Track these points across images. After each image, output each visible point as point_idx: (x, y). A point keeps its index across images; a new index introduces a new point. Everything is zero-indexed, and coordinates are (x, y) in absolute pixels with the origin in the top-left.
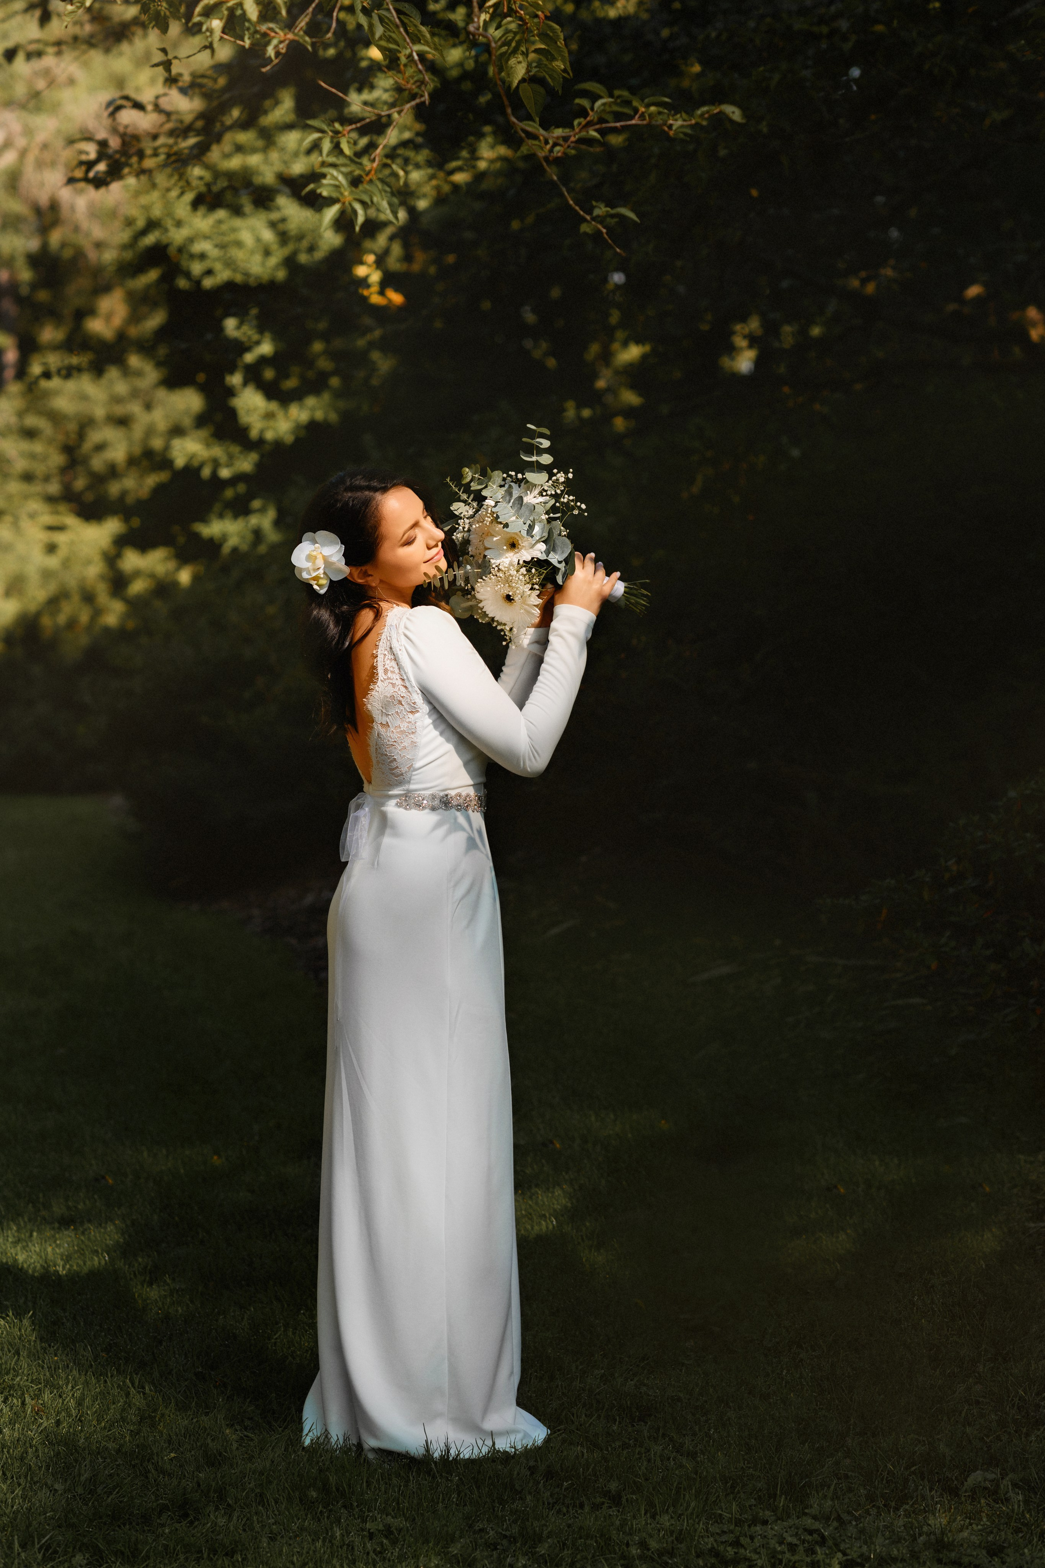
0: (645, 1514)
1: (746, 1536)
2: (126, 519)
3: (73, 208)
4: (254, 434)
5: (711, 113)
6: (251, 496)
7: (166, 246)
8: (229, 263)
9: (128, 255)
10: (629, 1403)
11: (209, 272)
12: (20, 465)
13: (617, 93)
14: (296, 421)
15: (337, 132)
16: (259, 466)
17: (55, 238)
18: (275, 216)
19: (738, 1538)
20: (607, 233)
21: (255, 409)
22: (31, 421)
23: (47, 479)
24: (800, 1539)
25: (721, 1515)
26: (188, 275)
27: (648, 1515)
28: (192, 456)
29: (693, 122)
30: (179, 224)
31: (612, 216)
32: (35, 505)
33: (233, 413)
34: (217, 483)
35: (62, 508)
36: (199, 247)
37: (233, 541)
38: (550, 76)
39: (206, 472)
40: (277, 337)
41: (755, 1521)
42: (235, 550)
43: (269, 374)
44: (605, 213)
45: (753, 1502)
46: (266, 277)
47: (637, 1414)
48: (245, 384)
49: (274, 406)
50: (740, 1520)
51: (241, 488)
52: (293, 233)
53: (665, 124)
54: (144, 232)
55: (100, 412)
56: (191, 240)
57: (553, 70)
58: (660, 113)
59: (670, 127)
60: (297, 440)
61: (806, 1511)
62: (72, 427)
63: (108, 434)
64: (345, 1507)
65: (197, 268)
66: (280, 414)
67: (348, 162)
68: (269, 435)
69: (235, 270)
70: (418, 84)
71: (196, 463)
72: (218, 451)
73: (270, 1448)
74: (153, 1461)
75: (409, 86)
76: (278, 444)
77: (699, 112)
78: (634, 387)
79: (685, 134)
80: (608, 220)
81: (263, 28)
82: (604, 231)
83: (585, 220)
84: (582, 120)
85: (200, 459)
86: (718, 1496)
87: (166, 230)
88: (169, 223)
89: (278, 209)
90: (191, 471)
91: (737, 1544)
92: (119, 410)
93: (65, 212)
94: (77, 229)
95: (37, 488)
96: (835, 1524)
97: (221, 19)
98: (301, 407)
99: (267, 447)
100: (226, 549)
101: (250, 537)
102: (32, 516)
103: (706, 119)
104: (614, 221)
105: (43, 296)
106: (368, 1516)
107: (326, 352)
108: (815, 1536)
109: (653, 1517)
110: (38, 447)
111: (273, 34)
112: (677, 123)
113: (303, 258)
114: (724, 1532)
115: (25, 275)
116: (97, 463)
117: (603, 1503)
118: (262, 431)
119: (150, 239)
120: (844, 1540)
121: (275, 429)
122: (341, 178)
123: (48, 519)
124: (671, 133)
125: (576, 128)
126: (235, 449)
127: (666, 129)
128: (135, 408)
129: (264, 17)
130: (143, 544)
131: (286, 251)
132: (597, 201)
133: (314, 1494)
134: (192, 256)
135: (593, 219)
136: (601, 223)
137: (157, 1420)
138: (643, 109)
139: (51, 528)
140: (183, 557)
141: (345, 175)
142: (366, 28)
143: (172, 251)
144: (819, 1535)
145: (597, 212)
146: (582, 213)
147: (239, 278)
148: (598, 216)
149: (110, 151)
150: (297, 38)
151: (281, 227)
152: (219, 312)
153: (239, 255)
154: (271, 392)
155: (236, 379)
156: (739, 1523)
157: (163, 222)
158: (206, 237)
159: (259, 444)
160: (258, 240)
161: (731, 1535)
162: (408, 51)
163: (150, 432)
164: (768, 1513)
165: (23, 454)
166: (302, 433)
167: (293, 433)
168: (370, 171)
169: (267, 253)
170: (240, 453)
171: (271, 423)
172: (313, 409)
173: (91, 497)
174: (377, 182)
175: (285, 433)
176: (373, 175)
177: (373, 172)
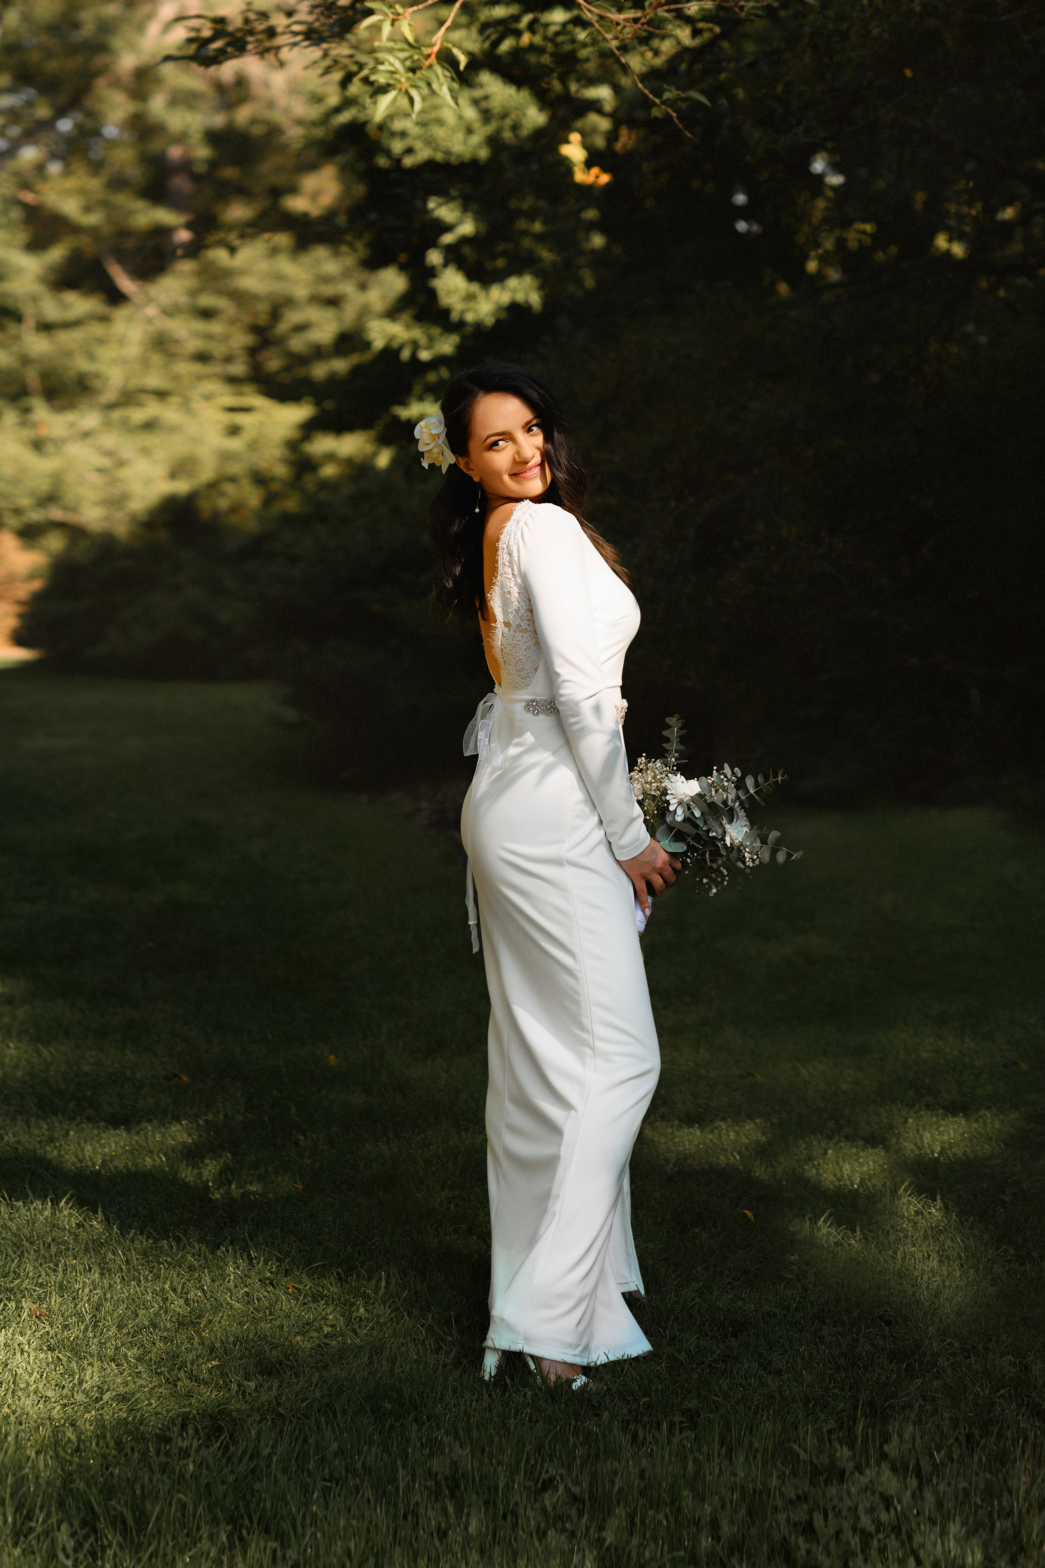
2: (318, 403)
3: (267, 85)
4: (455, 316)
7: (365, 124)
8: (430, 141)
9: (319, 132)
10: (722, 1317)
11: (410, 151)
12: (193, 345)
14: (497, 303)
15: (398, 15)
16: (460, 348)
17: (243, 115)
18: (478, 93)
20: (678, 118)
21: (456, 290)
22: (207, 300)
23: (228, 359)
26: (388, 153)
28: (392, 338)
31: (682, 100)
32: (213, 386)
33: (433, 294)
34: (417, 367)
35: (248, 389)
36: (399, 125)
39: (405, 354)
40: (478, 217)
43: (472, 254)
44: (676, 96)
46: (467, 156)
47: (730, 1329)
48: (446, 264)
49: (475, 287)
51: (444, 371)
52: (496, 111)
54: (338, 110)
55: (301, 292)
56: (390, 117)
59: (741, 8)
60: (498, 323)
62: (263, 308)
63: (313, 314)
64: (416, 1420)
65: (397, 146)
66: (481, 295)
67: (406, 47)
68: (470, 317)
69: (436, 149)
71: (395, 345)
72: (417, 333)
73: (352, 1356)
74: (186, 1369)
76: (478, 326)
79: (757, 16)
80: (679, 103)
82: (674, 115)
83: (654, 104)
85: (400, 341)
87: (364, 108)
88: (367, 100)
89: (481, 86)
90: (390, 353)
92: (328, 290)
93: (256, 89)
94: (271, 104)
95: (217, 368)
98: (503, 288)
99: (468, 330)
102: (208, 397)
104: (684, 105)
105: (229, 173)
110: (216, 327)
113: (508, 136)
115: (202, 152)
116: (297, 344)
118: (463, 312)
119: (344, 117)
121: (475, 311)
122: (398, 63)
123: (230, 400)
124: (743, 14)
125: (647, 8)
126: (436, 331)
127: (737, 10)
128: (348, 288)
130: (338, 427)
131: (490, 129)
132: (668, 84)
133: (388, 1406)
134: (393, 134)
135: (663, 103)
136: (671, 106)
137: (202, 1326)
139: (232, 410)
140: (383, 440)
141: (403, 61)
143: (371, 129)
145: (667, 95)
146: (651, 96)
147: (439, 157)
148: (668, 100)
149: (231, 28)
151: (484, 104)
152: (423, 191)
153: (439, 133)
154: (473, 272)
155: (435, 258)
157: (360, 100)
159: (460, 326)
160: (460, 117)
165: (196, 335)
166: (503, 315)
167: (494, 314)
168: (429, 56)
169: (469, 131)
170: (441, 335)
171: (472, 305)
172: (514, 291)
173: (285, 378)
174: (438, 69)
175: (486, 315)
176: (433, 60)
177: (433, 57)
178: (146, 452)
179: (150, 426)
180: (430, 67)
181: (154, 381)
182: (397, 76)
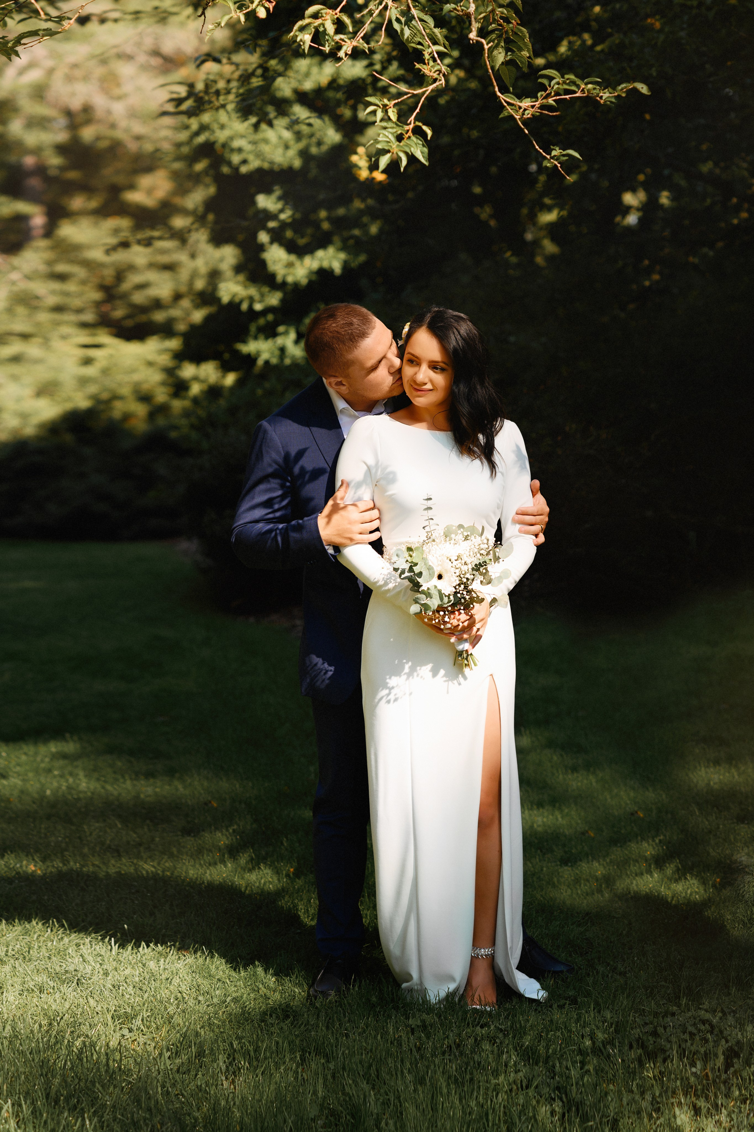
0: (594, 1010)
1: (661, 1026)
4: (279, 279)
5: (628, 88)
6: (276, 323)
7: (214, 143)
8: (259, 155)
9: (186, 150)
11: (245, 162)
12: (52, 300)
13: (566, 76)
14: (309, 268)
15: (385, 106)
16: (283, 301)
17: (88, 133)
18: (291, 120)
19: (655, 1028)
20: (561, 167)
21: (280, 260)
22: (61, 268)
24: (696, 1028)
25: (644, 1010)
26: (229, 163)
27: (596, 1011)
28: (234, 295)
29: (616, 94)
30: (222, 127)
31: (564, 155)
32: (69, 330)
33: (263, 264)
34: (252, 314)
35: (98, 331)
36: (236, 143)
37: (265, 356)
38: (520, 61)
39: (245, 306)
40: (295, 207)
41: (666, 1015)
42: (267, 362)
43: (289, 234)
44: (559, 154)
45: (665, 1001)
46: (286, 165)
48: (272, 242)
49: (293, 258)
50: (656, 1012)
51: (270, 317)
52: (305, 132)
53: (598, 96)
54: (197, 134)
55: (141, 261)
56: (231, 138)
57: (522, 57)
58: (594, 89)
59: (601, 97)
60: (311, 283)
61: (701, 1006)
62: (108, 272)
63: (152, 276)
65: (236, 159)
66: (298, 263)
67: (395, 126)
68: (290, 279)
69: (263, 160)
70: (438, 72)
71: (237, 300)
72: (253, 291)
75: (431, 74)
76: (296, 285)
77: (620, 88)
78: (554, 239)
79: (611, 102)
80: (561, 158)
81: (338, 37)
82: (559, 165)
83: (545, 158)
84: (543, 93)
85: (240, 297)
86: (641, 998)
87: (213, 132)
88: (215, 126)
89: (293, 114)
90: (234, 306)
91: (655, 1034)
92: (164, 259)
95: (72, 317)
96: (720, 1014)
97: (310, 34)
98: (313, 258)
99: (289, 288)
100: (260, 362)
101: (277, 353)
102: (64, 338)
103: (624, 92)
104: (565, 159)
105: (75, 175)
106: (410, 1013)
107: (328, 219)
108: (707, 1026)
109: (599, 1012)
110: (71, 287)
111: (343, 43)
112: (606, 95)
113: (314, 150)
114: (646, 1024)
115: (55, 161)
116: (138, 298)
117: (565, 1004)
118: (284, 276)
119: (201, 139)
120: (726, 1029)
121: (294, 275)
122: (390, 136)
123: (83, 339)
124: (602, 102)
125: (539, 98)
126: (266, 289)
127: (598, 99)
128: (180, 257)
129: (337, 32)
130: (198, 359)
131: (301, 145)
132: (554, 146)
134: (232, 150)
135: (552, 158)
136: (556, 160)
138: (583, 86)
139: (86, 346)
140: (226, 368)
141: (392, 134)
142: (399, 32)
143: (218, 146)
144: (709, 1025)
145: (554, 153)
146: (544, 154)
147: (266, 166)
148: (555, 156)
149: (196, 91)
150: (358, 45)
151: (295, 127)
152: (253, 190)
153: (266, 149)
154: (291, 248)
155: (263, 237)
156: (656, 1015)
157: (211, 126)
158: (242, 136)
159: (283, 286)
160: (280, 138)
161: (651, 1026)
162: (430, 50)
163: (194, 275)
164: (675, 1008)
165: (53, 292)
166: (314, 278)
167: (307, 277)
168: (408, 131)
169: (287, 147)
170: (269, 292)
171: (291, 270)
172: (321, 260)
173: (129, 323)
174: (413, 138)
175: (302, 277)
176: (410, 134)
177: (410, 131)
178: (15, 378)
179: (16, 359)
180: (409, 137)
181: (20, 326)
182: (391, 144)
